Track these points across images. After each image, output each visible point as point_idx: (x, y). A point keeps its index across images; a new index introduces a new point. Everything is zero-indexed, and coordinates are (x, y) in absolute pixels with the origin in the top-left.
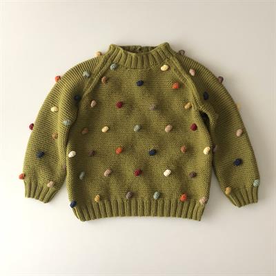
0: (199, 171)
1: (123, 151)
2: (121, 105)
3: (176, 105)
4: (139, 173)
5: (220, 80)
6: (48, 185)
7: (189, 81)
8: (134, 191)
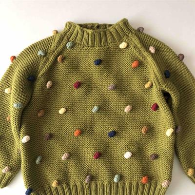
0: (161, 153)
1: (82, 132)
2: (78, 85)
3: (135, 84)
4: (99, 155)
5: (181, 57)
6: (3, 171)
7: (150, 59)
8: (94, 174)
